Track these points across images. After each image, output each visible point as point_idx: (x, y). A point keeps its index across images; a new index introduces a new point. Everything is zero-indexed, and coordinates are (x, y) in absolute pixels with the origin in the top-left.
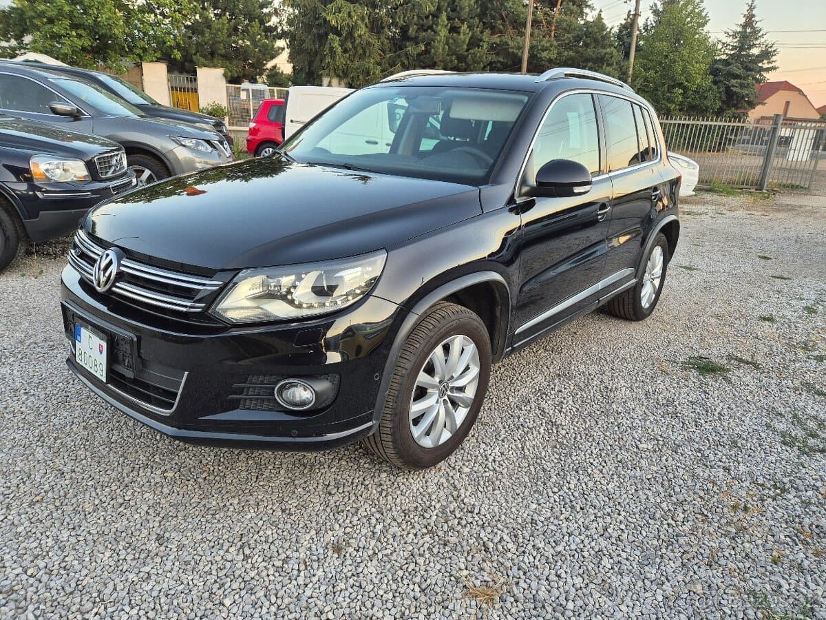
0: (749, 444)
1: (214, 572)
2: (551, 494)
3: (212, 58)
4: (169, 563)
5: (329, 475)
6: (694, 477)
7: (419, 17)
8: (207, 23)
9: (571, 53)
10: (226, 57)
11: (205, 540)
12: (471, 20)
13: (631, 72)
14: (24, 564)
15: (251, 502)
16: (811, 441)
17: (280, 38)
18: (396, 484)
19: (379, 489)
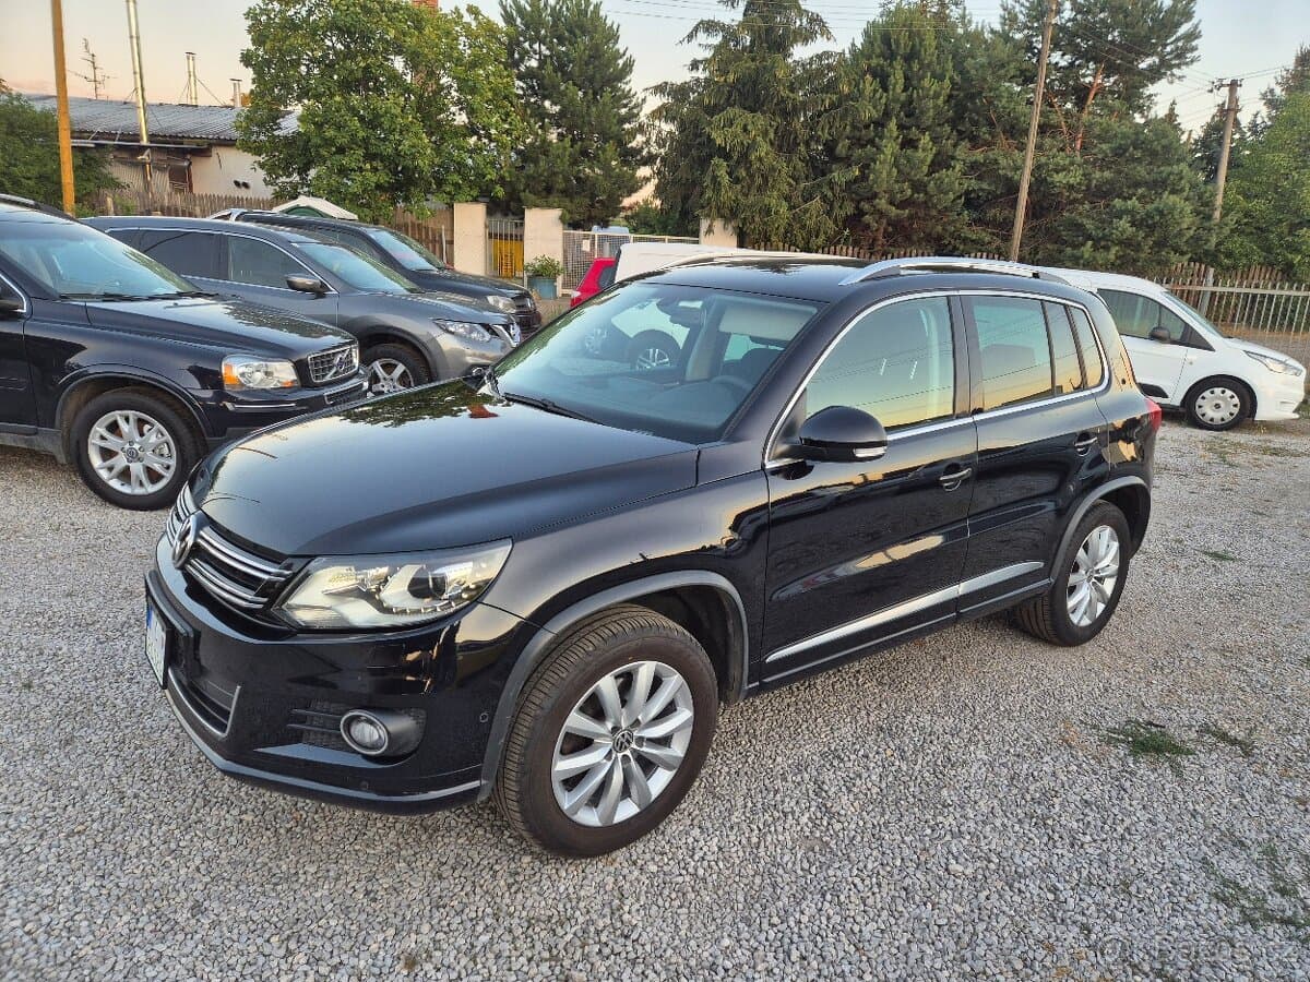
0: (1150, 891)
1: (239, 968)
2: (765, 926)
3: (546, 193)
4: (191, 944)
5: (449, 847)
6: (1021, 933)
7: (854, 127)
8: (545, 147)
9: (1107, 174)
10: (565, 193)
11: (248, 919)
12: (938, 129)
13: (1219, 201)
14: (26, 915)
15: (331, 874)
16: (1275, 901)
17: (645, 164)
18: (538, 875)
19: (511, 881)
